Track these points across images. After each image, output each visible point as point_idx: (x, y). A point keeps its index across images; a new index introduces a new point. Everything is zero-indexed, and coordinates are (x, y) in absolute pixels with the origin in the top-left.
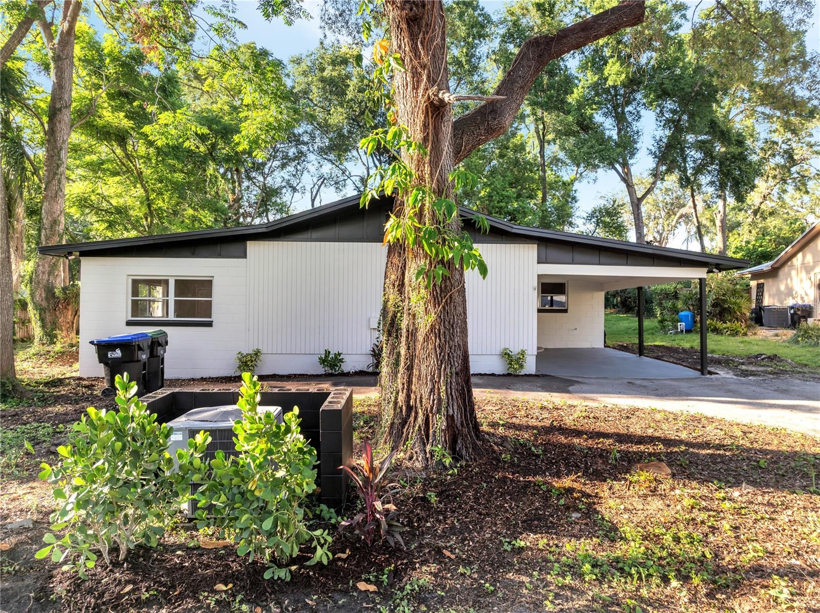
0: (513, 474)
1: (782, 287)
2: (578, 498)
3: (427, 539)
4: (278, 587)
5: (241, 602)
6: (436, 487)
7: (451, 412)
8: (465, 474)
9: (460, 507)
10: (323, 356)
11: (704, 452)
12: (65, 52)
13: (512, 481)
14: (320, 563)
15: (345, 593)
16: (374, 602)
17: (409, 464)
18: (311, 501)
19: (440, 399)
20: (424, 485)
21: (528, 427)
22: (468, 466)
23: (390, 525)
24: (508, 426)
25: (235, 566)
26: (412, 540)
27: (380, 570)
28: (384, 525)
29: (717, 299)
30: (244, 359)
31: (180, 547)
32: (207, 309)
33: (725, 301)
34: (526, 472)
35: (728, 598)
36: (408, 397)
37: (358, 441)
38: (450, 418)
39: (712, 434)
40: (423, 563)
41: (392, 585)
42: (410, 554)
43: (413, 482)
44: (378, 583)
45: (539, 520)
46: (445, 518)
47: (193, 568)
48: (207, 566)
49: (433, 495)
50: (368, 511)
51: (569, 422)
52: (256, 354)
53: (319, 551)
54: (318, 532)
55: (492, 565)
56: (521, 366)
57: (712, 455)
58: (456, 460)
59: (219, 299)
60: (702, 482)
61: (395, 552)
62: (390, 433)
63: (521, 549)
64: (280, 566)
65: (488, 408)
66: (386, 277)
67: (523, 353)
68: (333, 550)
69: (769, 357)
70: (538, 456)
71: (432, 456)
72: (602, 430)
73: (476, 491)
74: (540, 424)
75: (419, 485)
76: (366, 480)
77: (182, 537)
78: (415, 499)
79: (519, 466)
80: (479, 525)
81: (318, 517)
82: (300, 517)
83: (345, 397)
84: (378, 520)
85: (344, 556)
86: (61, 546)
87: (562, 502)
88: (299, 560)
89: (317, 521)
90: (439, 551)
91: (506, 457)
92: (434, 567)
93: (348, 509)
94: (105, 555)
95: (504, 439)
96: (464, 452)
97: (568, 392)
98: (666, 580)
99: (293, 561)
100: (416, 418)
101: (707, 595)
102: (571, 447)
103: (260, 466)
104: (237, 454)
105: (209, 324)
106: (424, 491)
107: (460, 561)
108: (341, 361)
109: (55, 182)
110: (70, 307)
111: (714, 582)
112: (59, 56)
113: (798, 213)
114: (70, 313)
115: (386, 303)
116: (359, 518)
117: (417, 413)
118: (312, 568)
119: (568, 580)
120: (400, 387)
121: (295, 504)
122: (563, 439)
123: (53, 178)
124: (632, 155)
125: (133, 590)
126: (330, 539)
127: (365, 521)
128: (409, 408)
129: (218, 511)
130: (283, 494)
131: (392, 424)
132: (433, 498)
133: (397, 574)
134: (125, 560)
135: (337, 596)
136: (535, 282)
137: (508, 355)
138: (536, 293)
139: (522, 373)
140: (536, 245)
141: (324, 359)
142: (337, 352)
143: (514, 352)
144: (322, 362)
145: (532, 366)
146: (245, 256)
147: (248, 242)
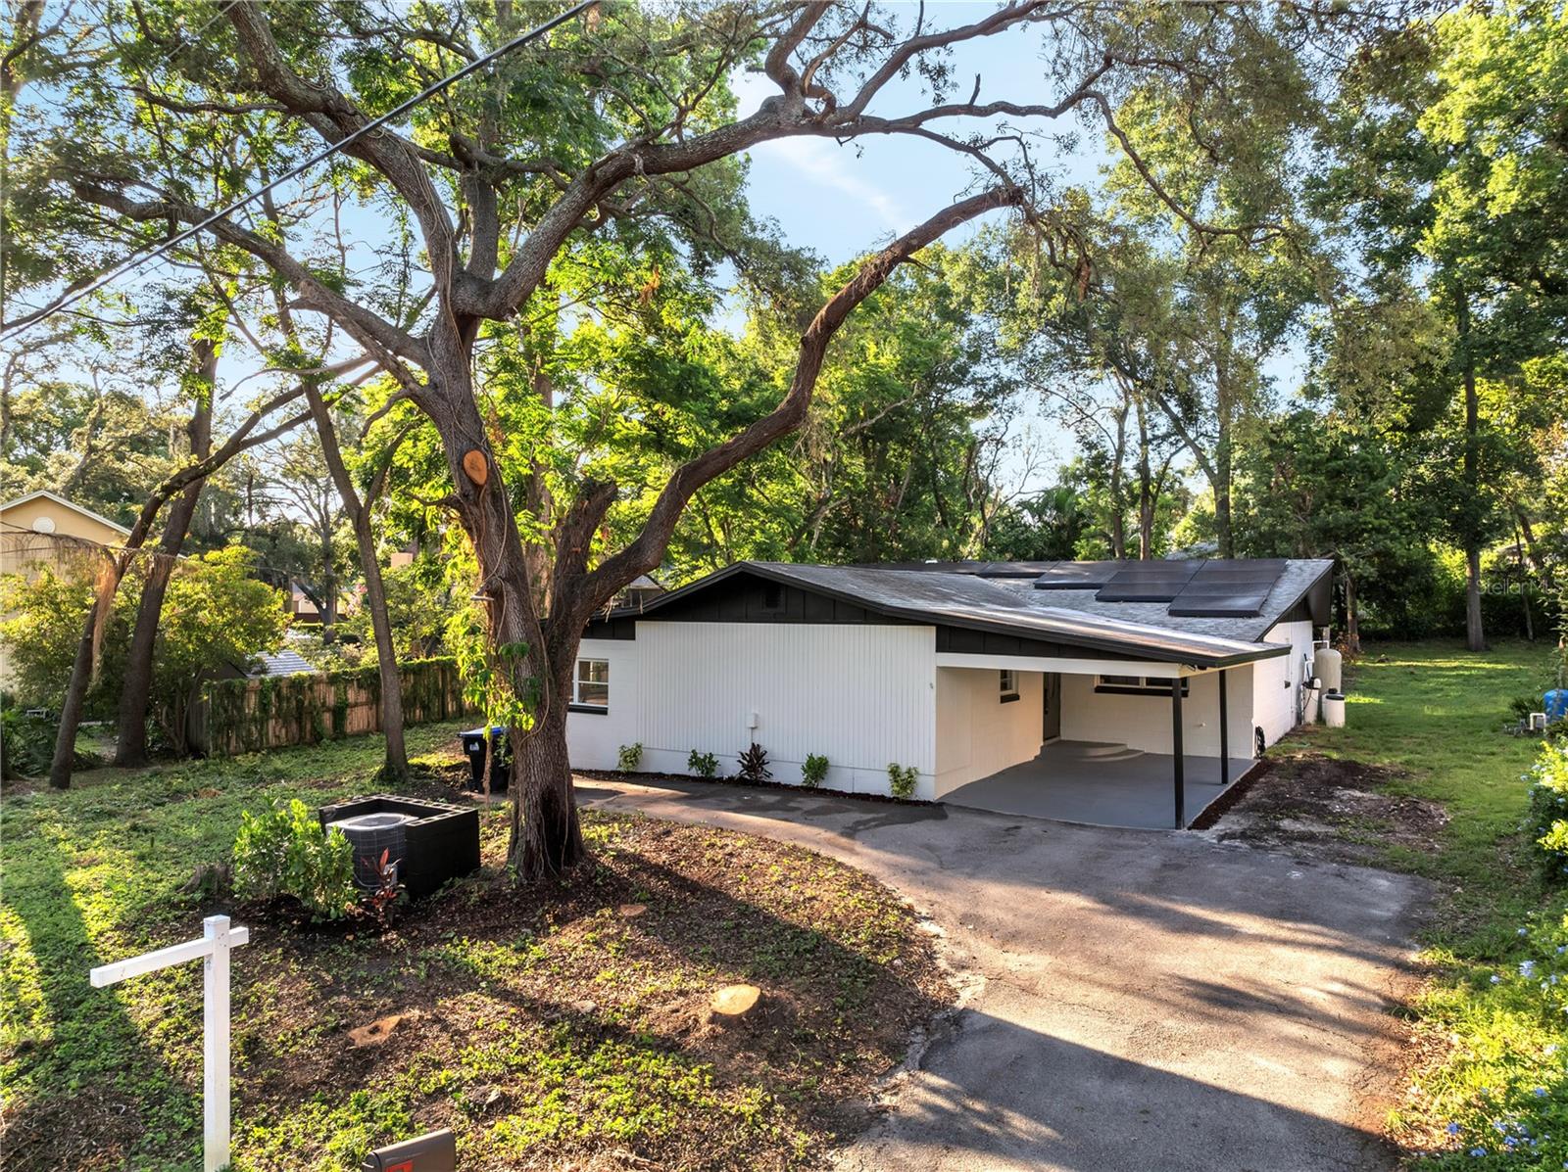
30: (625, 754)
38: (527, 843)
52: (636, 749)
67: (910, 772)
105: (605, 712)
108: (715, 763)
136: (932, 677)
137: (895, 772)
138: (933, 693)
139: (914, 798)
140: (934, 628)
141: (695, 761)
142: (707, 753)
143: (904, 769)
144: (692, 764)
145: (930, 789)
146: (634, 638)
147: (637, 623)
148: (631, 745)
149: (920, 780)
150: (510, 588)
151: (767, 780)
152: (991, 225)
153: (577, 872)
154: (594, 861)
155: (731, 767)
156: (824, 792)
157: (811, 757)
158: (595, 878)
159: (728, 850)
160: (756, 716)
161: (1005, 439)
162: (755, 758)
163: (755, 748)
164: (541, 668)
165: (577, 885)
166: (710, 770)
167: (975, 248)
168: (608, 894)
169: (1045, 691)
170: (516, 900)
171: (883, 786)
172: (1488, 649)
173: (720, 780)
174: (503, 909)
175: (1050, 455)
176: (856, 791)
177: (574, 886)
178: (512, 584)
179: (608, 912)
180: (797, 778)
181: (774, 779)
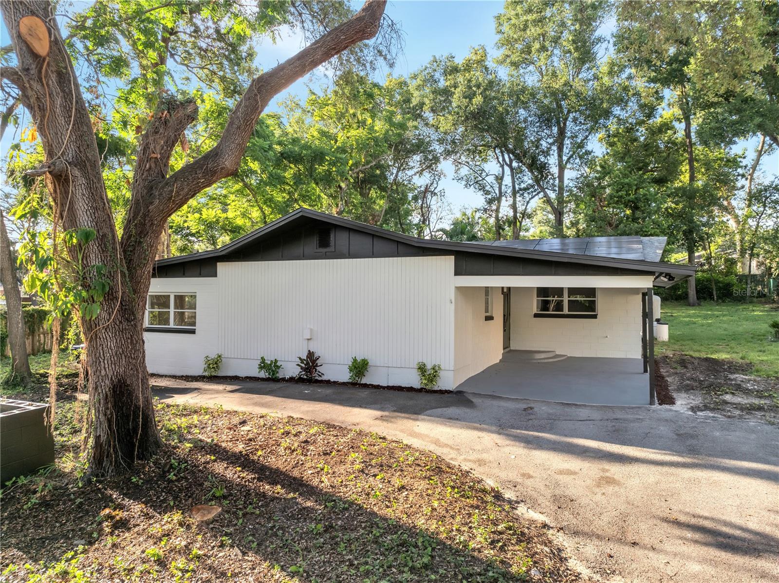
30: (209, 362)
32: (193, 319)
38: (97, 438)
52: (217, 358)
59: (200, 311)
67: (435, 368)
105: (193, 332)
108: (279, 368)
136: (452, 294)
137: (422, 369)
138: (453, 306)
139: (436, 388)
140: (453, 257)
141: (263, 365)
142: (273, 359)
143: (429, 366)
144: (261, 368)
145: (448, 381)
146: (215, 275)
147: (218, 264)
148: (213, 356)
149: (442, 374)
150: (77, 173)
151: (320, 379)
152: (437, 58)
153: (150, 467)
154: (169, 452)
155: (291, 370)
156: (365, 386)
157: (355, 360)
158: (169, 472)
159: (302, 437)
160: (311, 330)
161: (436, 191)
162: (311, 363)
163: (310, 354)
164: (113, 259)
165: (149, 481)
166: (274, 373)
167: (427, 71)
168: (181, 490)
169: (504, 316)
170: (79, 500)
171: (413, 380)
172: (699, 305)
173: (283, 379)
174: (62, 513)
175: (448, 212)
176: (391, 384)
177: (146, 482)
178: (80, 169)
179: (177, 516)
180: (344, 376)
181: (324, 378)
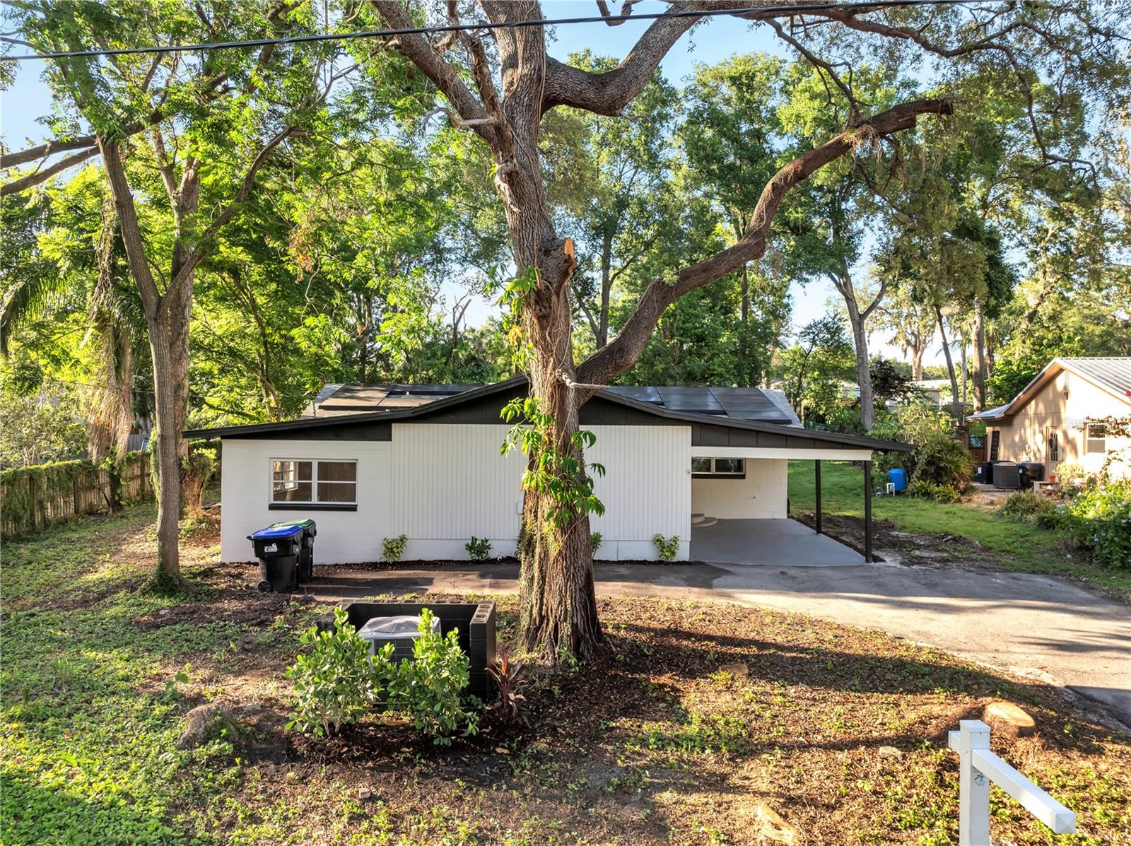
0: (624, 672)
1: (1017, 438)
2: (668, 692)
3: (548, 720)
4: (444, 751)
5: (420, 759)
6: (560, 682)
7: (575, 621)
8: (585, 672)
9: (577, 698)
10: (470, 542)
11: (789, 655)
12: (190, 201)
13: (621, 677)
14: (471, 734)
15: (488, 754)
16: (506, 759)
17: (541, 662)
18: (464, 693)
19: (566, 610)
20: (551, 680)
21: (649, 629)
22: (588, 664)
23: (520, 710)
24: (631, 628)
25: (413, 737)
26: (538, 721)
27: (512, 740)
28: (515, 710)
29: (932, 456)
30: (390, 546)
31: (371, 724)
32: (350, 492)
33: (940, 459)
34: (635, 670)
35: (743, 761)
36: (541, 609)
37: (501, 641)
38: (574, 626)
39: (807, 638)
40: (542, 737)
41: (519, 749)
42: (534, 730)
43: (542, 678)
44: (510, 748)
45: (634, 708)
46: (564, 706)
47: (384, 738)
48: (393, 737)
49: (557, 688)
50: (504, 700)
51: (686, 625)
52: (402, 540)
53: (471, 726)
54: (470, 714)
55: (590, 739)
56: (673, 553)
57: (793, 658)
58: (579, 659)
59: (363, 482)
60: (770, 681)
61: (522, 729)
62: (527, 637)
63: (613, 728)
64: (444, 736)
65: (619, 608)
66: (525, 503)
67: (675, 540)
68: (481, 725)
69: (954, 539)
70: (647, 656)
71: (560, 656)
72: (711, 633)
73: (592, 685)
74: (660, 626)
75: (547, 681)
76: (503, 678)
77: (371, 718)
78: (543, 691)
79: (630, 665)
80: (588, 711)
81: (469, 704)
82: (457, 703)
83: (490, 610)
84: (511, 707)
85: (487, 731)
86: (301, 722)
87: (654, 695)
88: (457, 733)
89: (468, 707)
90: (555, 728)
91: (621, 657)
92: (549, 739)
93: (491, 698)
94: (326, 728)
95: (623, 640)
96: (586, 653)
97: (709, 586)
98: (703, 750)
99: (452, 733)
100: (548, 624)
101: (730, 759)
102: (678, 648)
103: (433, 670)
104: (415, 660)
105: (354, 508)
106: (551, 685)
107: (569, 735)
108: (488, 547)
109: (179, 343)
110: (196, 479)
111: (737, 751)
112: (183, 207)
113: (1103, 308)
114: (196, 485)
115: (524, 525)
116: (498, 704)
117: (548, 620)
118: (465, 738)
119: (637, 748)
120: (534, 602)
121: (454, 695)
122: (674, 641)
123: (177, 339)
124: (854, 259)
125: (348, 751)
126: (477, 718)
127: (502, 706)
128: (542, 618)
129: (403, 699)
130: (447, 688)
131: (529, 629)
132: (556, 690)
133: (523, 743)
134: (339, 732)
135: (482, 756)
136: (689, 466)
137: (658, 540)
139: (675, 560)
140: (690, 428)
141: (472, 546)
142: (484, 538)
143: (667, 538)
144: (468, 549)
145: (685, 552)
146: (390, 439)
147: (393, 425)
155: (505, 548)
166: (484, 554)
173: (494, 560)
176: (621, 559)
